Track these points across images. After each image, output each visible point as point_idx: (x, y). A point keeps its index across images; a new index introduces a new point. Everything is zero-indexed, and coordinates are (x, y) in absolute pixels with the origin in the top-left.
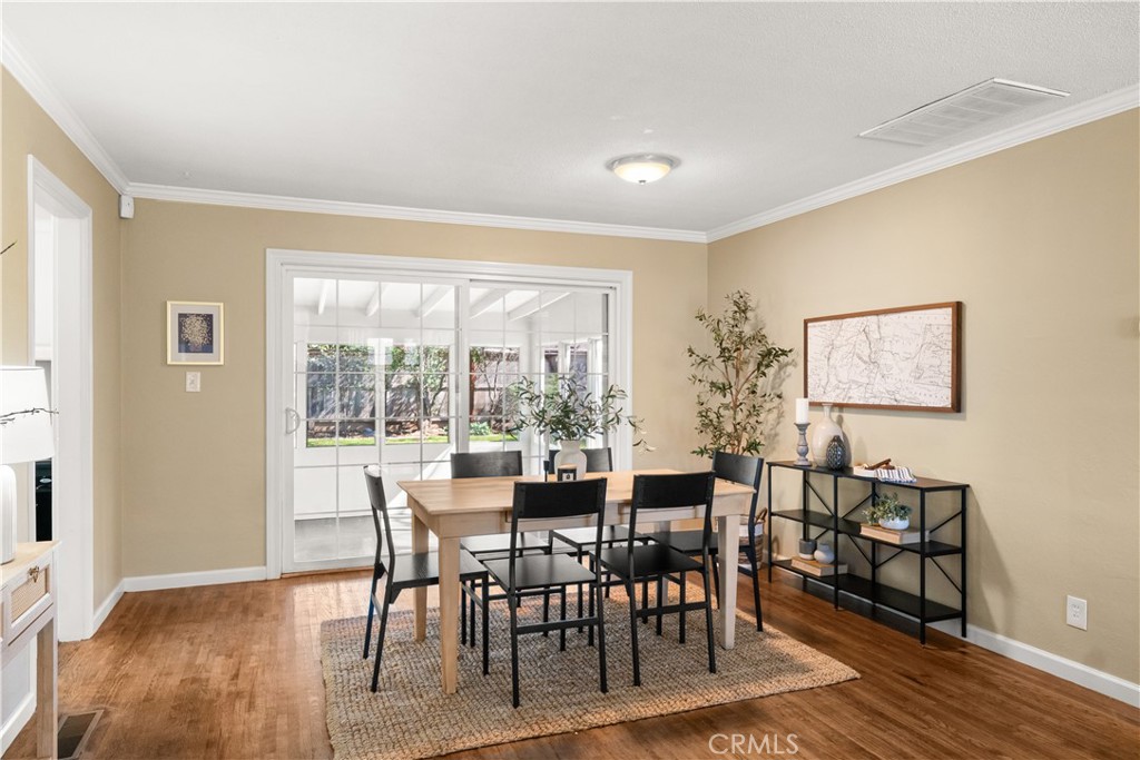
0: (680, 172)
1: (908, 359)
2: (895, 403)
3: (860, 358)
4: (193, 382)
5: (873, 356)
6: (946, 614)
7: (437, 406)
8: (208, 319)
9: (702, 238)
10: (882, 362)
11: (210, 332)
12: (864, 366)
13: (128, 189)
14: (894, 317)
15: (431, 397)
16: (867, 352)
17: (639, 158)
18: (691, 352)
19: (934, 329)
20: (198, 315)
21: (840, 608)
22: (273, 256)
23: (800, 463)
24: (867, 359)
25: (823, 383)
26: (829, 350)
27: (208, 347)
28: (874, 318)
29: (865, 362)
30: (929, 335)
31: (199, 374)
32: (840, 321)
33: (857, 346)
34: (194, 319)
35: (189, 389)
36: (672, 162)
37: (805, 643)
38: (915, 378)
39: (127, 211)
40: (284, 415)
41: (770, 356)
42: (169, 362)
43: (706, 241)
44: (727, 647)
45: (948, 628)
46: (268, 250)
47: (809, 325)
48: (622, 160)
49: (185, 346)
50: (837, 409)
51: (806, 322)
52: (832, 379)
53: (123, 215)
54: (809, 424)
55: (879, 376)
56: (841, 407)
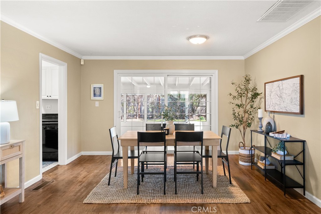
0: (209, 40)
1: (289, 95)
2: (286, 111)
3: (278, 96)
4: (97, 104)
5: (281, 95)
6: (299, 186)
7: (197, 111)
8: (100, 88)
9: (242, 58)
10: (283, 97)
11: (101, 92)
12: (278, 98)
13: (83, 57)
14: (285, 81)
15: (195, 108)
16: (279, 94)
17: (195, 36)
18: (231, 94)
19: (295, 85)
20: (98, 87)
21: (267, 180)
22: (115, 72)
23: (260, 131)
24: (279, 96)
25: (269, 104)
26: (270, 93)
27: (100, 96)
28: (280, 82)
29: (279, 97)
30: (294, 87)
31: (98, 102)
32: (273, 83)
33: (277, 91)
34: (97, 88)
35: (96, 106)
36: (206, 37)
37: (242, 189)
38: (291, 102)
39: (82, 63)
40: (118, 113)
41: (256, 95)
42: (92, 99)
43: (244, 59)
44: (214, 187)
45: (299, 191)
46: (114, 70)
47: (266, 84)
48: (190, 37)
49: (95, 95)
50: (273, 113)
51: (265, 84)
52: (271, 102)
53: (81, 64)
54: (263, 118)
55: (282, 102)
56: (274, 112)
